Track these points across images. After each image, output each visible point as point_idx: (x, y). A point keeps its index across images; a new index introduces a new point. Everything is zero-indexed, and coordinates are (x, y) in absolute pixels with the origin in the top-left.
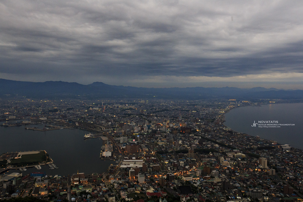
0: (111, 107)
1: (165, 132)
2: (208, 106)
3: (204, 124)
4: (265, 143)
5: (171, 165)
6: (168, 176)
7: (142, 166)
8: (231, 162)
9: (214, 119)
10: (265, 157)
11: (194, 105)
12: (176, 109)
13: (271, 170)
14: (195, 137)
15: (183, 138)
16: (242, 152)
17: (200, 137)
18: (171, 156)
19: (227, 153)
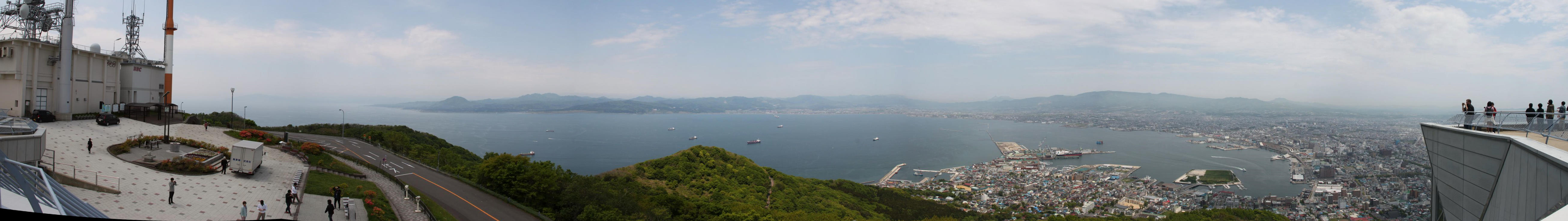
0: (1297, 126)
1: (1362, 155)
2: (1406, 126)
3: (1406, 146)
6: (1372, 201)
7: (1340, 191)
9: (1415, 140)
11: (1391, 125)
12: (1372, 130)
14: (1397, 160)
15: (1383, 161)
17: (1402, 160)
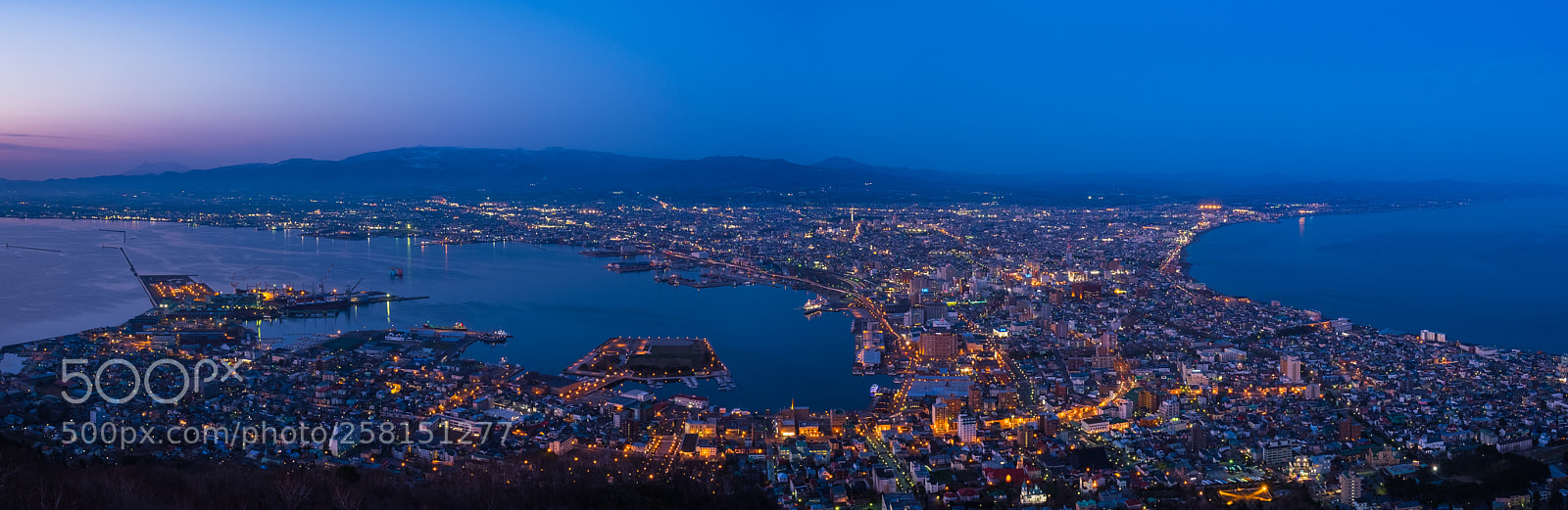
4: (1294, 319)
5: (1049, 391)
8: (1209, 375)
10: (1293, 354)
13: (1310, 386)
15: (1078, 313)
16: (1237, 346)
18: (1046, 364)
19: (1198, 352)
